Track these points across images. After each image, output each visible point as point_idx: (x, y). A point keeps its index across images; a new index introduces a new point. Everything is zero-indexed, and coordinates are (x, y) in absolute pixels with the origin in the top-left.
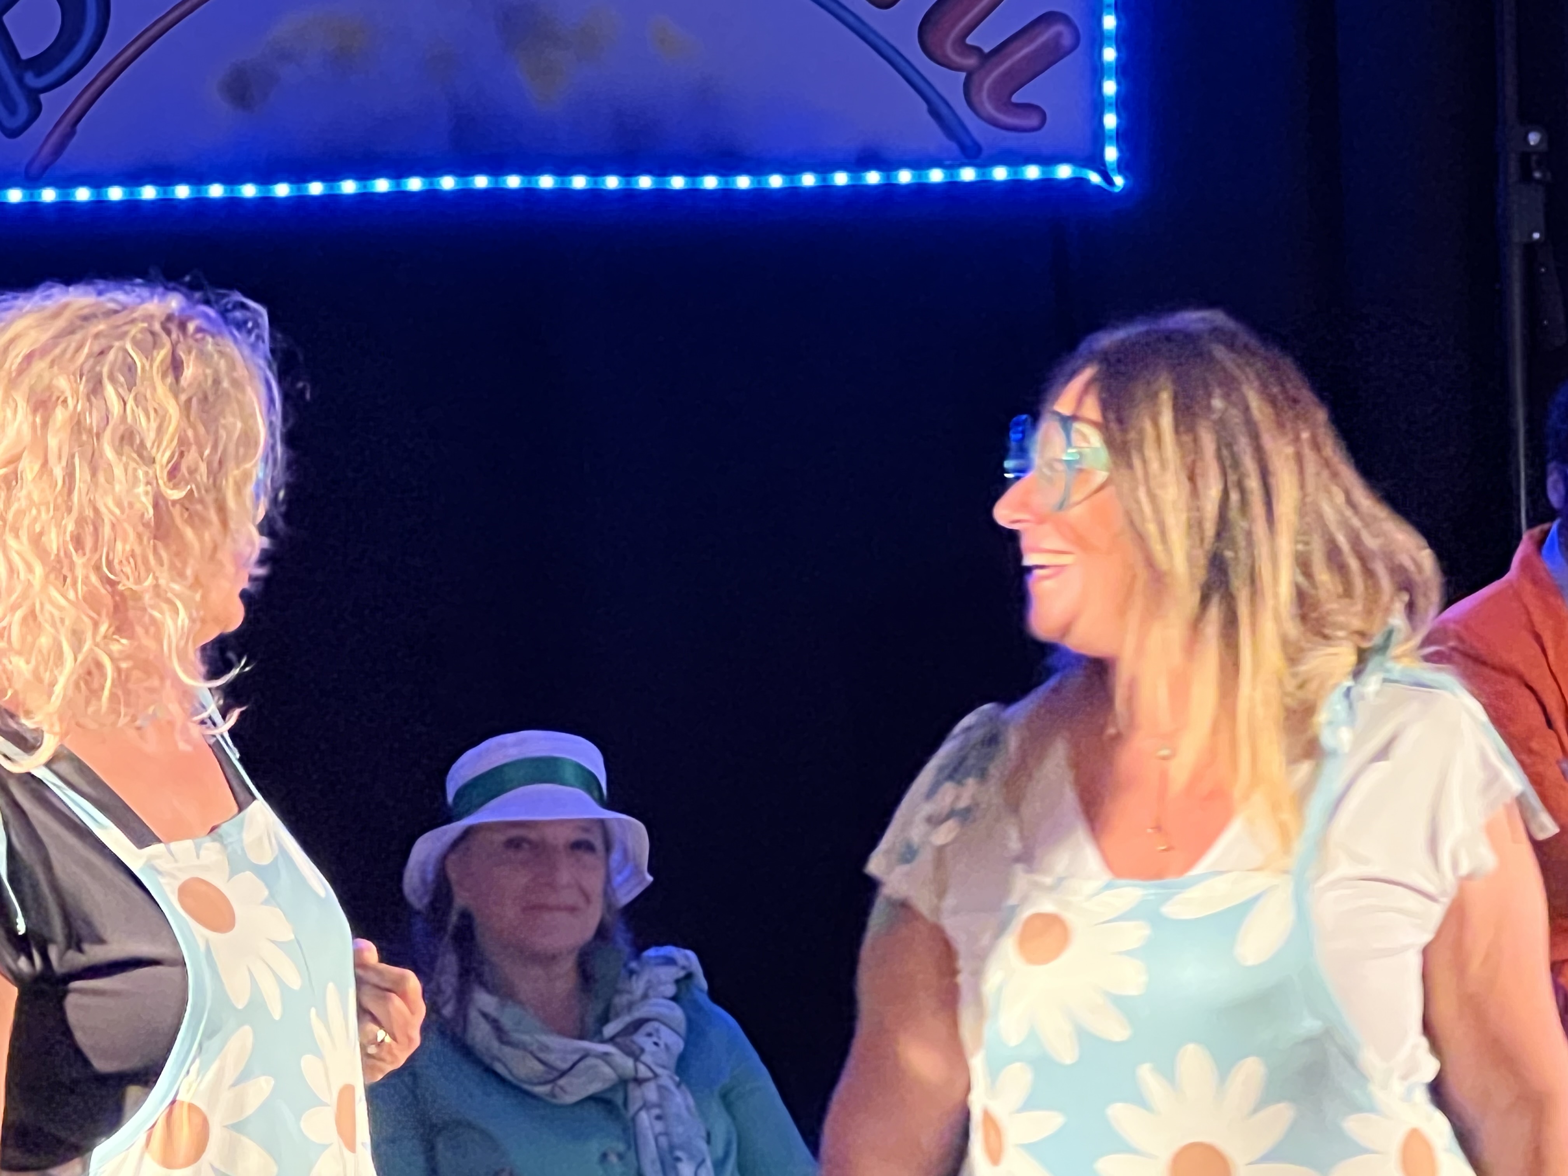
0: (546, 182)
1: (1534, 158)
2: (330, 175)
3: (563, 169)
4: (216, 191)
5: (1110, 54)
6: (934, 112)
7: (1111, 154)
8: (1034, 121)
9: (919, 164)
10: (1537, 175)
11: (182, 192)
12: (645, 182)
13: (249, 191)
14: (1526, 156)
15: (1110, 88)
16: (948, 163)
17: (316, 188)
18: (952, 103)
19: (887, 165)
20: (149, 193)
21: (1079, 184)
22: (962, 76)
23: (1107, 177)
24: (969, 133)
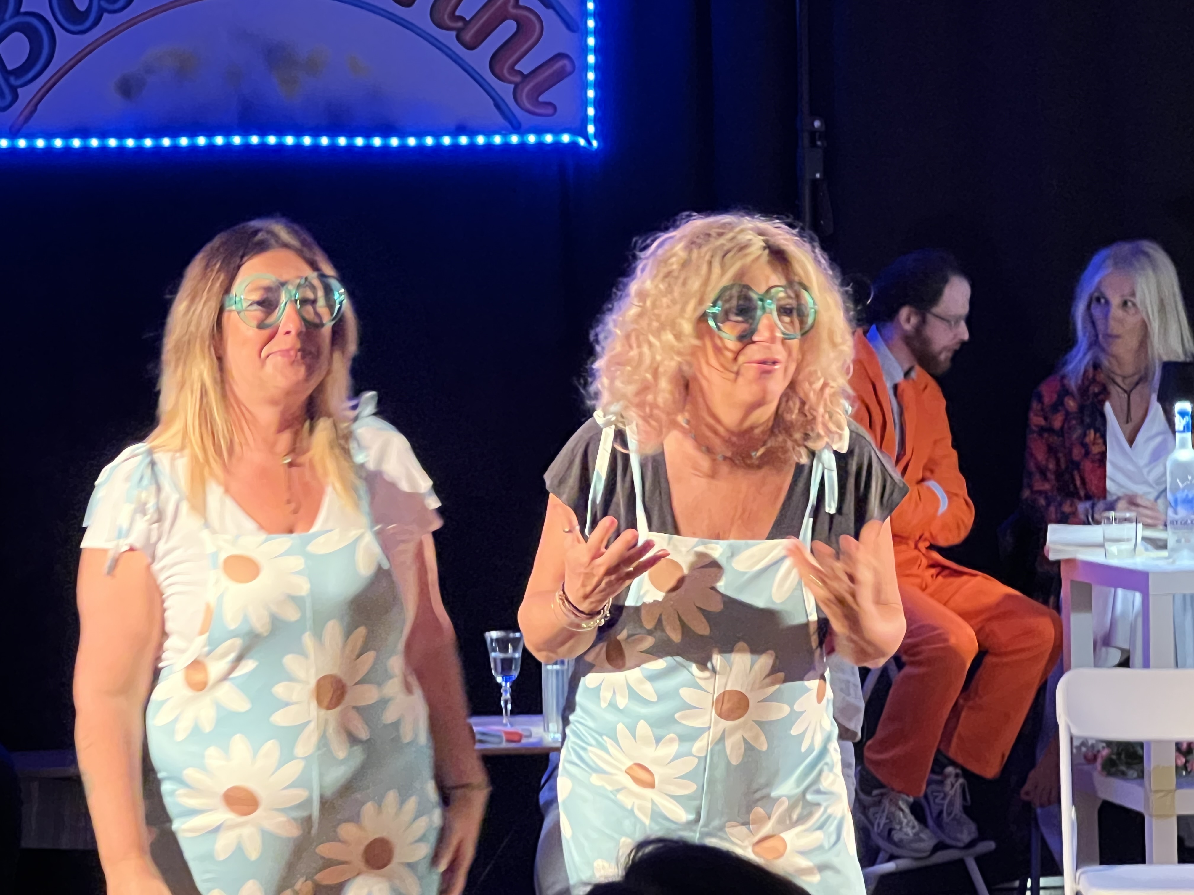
0: (289, 140)
1: (817, 135)
2: (174, 134)
3: (299, 133)
4: (112, 142)
5: (591, 76)
6: (497, 105)
7: (591, 129)
8: (550, 111)
9: (489, 133)
10: (819, 143)
11: (94, 143)
12: (342, 141)
13: (130, 143)
14: (813, 133)
15: (591, 94)
16: (503, 132)
17: (166, 142)
18: (507, 100)
19: (472, 133)
20: (76, 143)
21: (574, 145)
22: (512, 86)
23: (589, 142)
24: (515, 117)
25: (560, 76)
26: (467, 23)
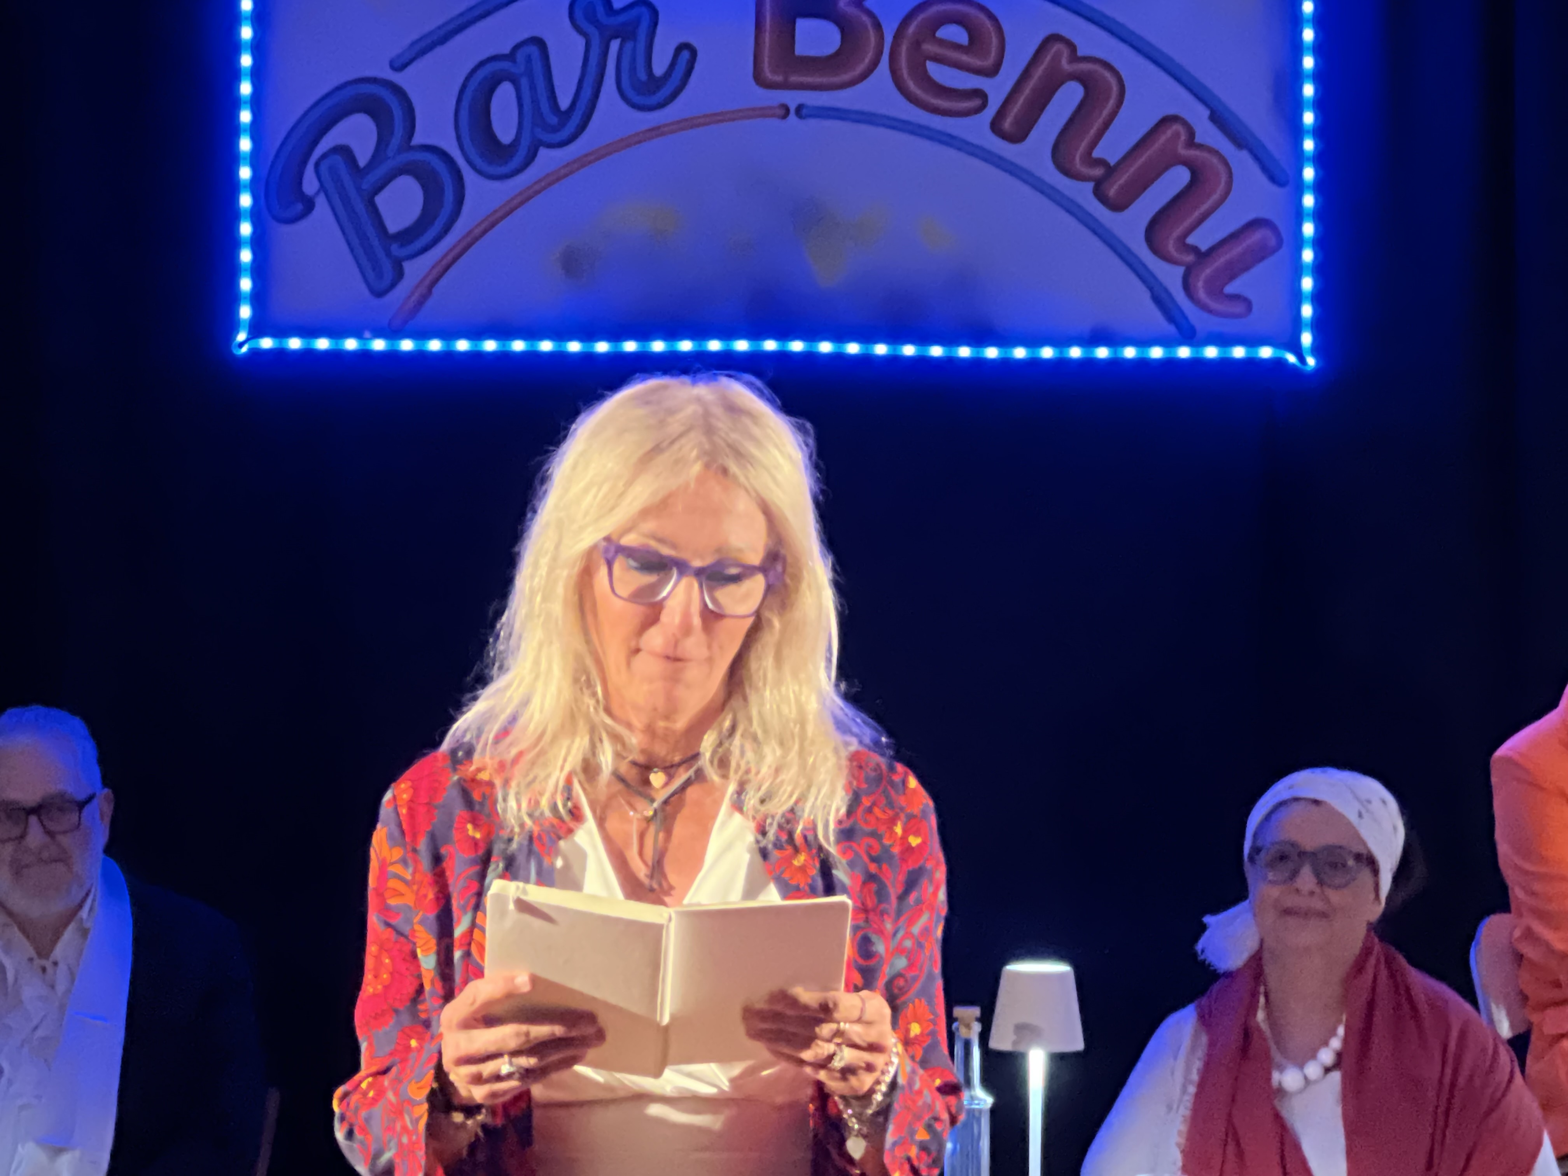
0: (825, 347)
2: (643, 335)
3: (840, 337)
4: (546, 346)
5: (1308, 255)
6: (1156, 299)
7: (1307, 339)
8: (1241, 309)
9: (1143, 343)
11: (518, 346)
12: (909, 350)
13: (574, 347)
15: (1307, 284)
16: (1167, 342)
17: (630, 346)
18: (1173, 291)
19: (1115, 343)
20: (490, 346)
21: (1278, 364)
22: (1181, 270)
23: (1302, 359)
24: (1186, 318)
25: (1261, 254)
26: (1111, 171)
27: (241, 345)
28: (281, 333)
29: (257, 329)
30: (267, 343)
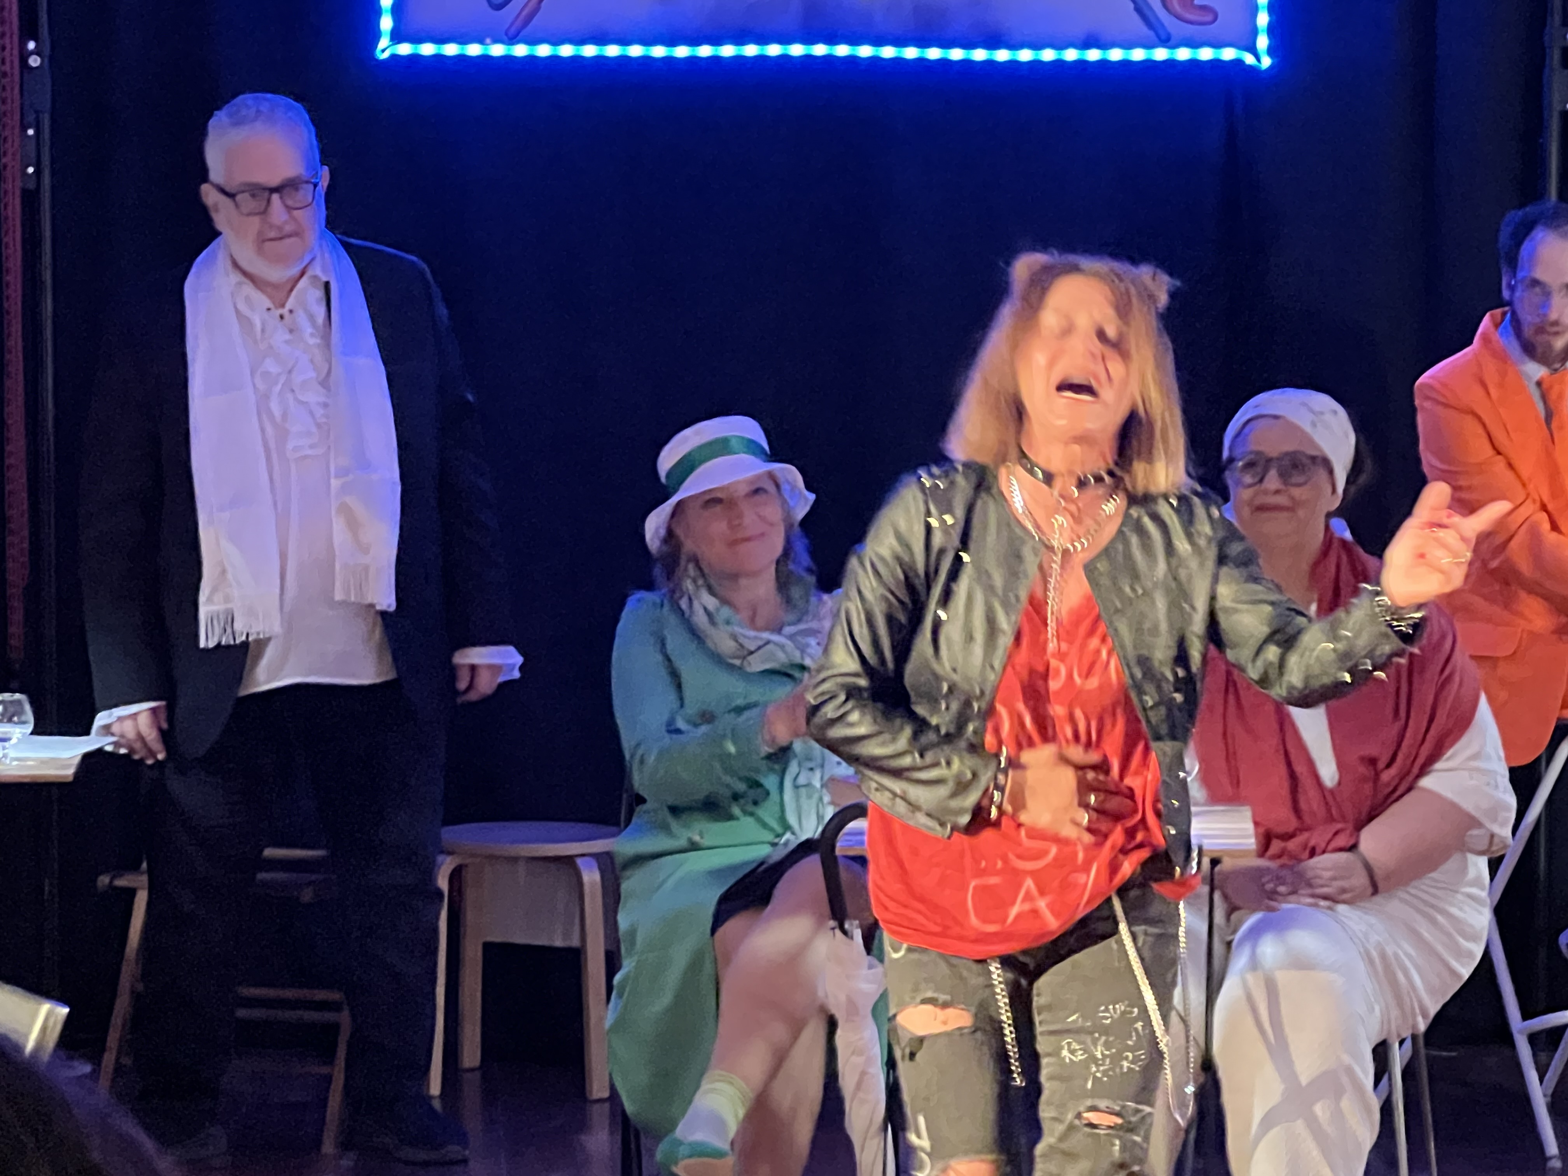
0: (865, 51)
2: (716, 41)
3: (878, 42)
4: (636, 51)
6: (1138, 10)
7: (1263, 42)
8: (1209, 18)
9: (1128, 45)
11: (613, 51)
12: (934, 53)
13: (659, 51)
14: (1565, 49)
16: (1146, 45)
17: (705, 51)
19: (1105, 46)
20: (589, 51)
21: (1239, 62)
23: (1259, 60)
24: (1162, 25)
27: (383, 51)
28: (417, 40)
29: (397, 37)
30: (405, 49)
